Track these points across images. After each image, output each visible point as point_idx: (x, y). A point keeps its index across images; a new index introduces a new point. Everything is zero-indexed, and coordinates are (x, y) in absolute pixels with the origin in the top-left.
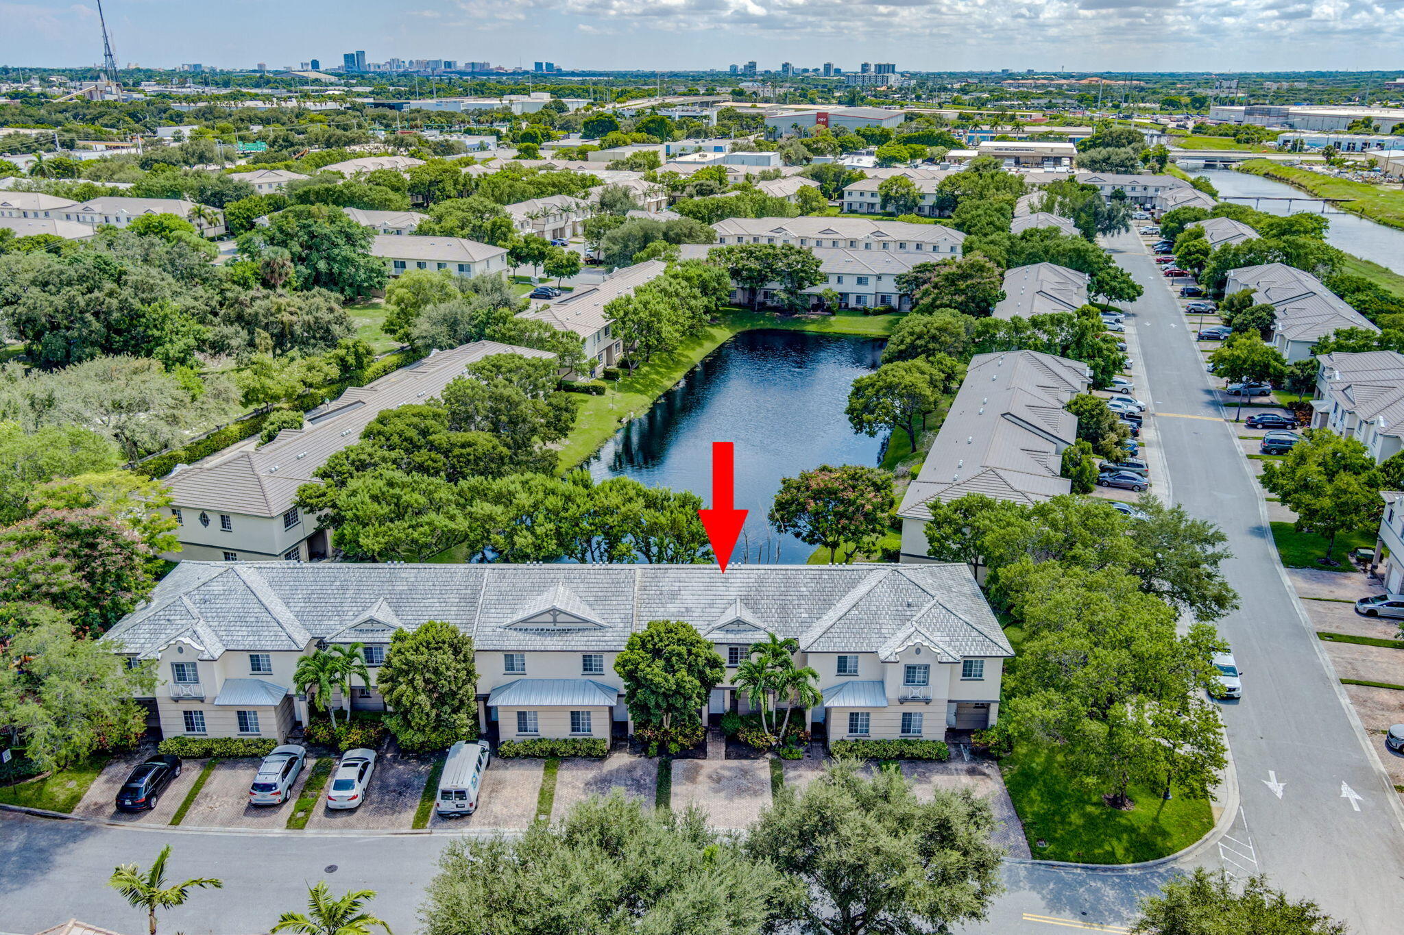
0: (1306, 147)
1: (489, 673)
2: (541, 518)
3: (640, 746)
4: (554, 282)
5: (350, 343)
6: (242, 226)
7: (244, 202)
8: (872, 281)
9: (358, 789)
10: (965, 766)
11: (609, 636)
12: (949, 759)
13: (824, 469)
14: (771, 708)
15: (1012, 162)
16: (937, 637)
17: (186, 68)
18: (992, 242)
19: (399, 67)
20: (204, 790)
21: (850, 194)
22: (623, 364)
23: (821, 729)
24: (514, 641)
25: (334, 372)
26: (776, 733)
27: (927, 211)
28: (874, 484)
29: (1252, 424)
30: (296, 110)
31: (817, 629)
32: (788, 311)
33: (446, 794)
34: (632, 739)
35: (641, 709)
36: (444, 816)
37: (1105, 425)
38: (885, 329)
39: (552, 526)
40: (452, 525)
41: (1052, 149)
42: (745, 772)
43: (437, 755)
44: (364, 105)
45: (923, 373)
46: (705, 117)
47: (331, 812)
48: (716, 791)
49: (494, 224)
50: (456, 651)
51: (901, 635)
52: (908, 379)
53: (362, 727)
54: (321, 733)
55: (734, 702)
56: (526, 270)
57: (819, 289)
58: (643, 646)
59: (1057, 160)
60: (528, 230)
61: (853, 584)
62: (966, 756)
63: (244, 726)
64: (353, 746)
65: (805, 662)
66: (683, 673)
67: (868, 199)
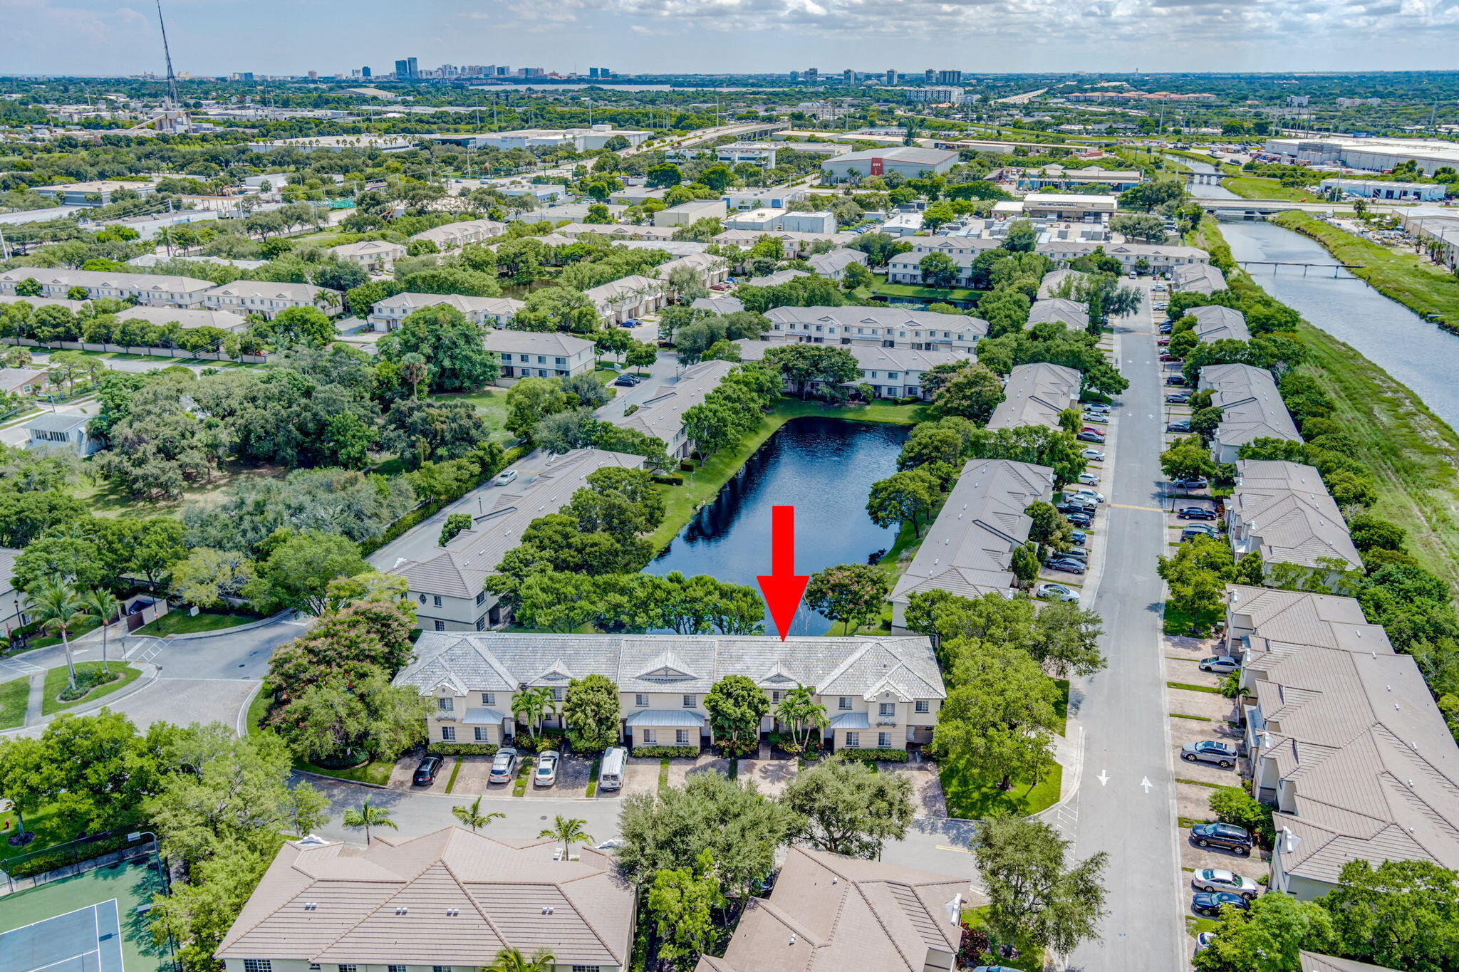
0: (1344, 194)
1: (626, 707)
2: (652, 606)
3: (718, 751)
4: (634, 369)
5: (486, 445)
6: (362, 310)
7: (361, 288)
8: (901, 376)
9: (552, 775)
10: (916, 765)
11: (700, 684)
12: (908, 761)
13: (840, 568)
14: (799, 729)
15: (1055, 217)
16: (901, 687)
17: (237, 77)
18: (1001, 344)
19: (451, 73)
20: (459, 774)
21: (894, 266)
22: (695, 456)
23: (829, 744)
24: (643, 687)
25: (476, 469)
26: (802, 744)
27: (963, 283)
28: (872, 580)
29: (1182, 516)
30: (368, 151)
31: (828, 681)
32: (830, 401)
33: (606, 777)
34: (714, 747)
35: (718, 728)
36: (604, 791)
37: (1053, 525)
38: (910, 418)
39: (659, 610)
40: (593, 608)
41: (1093, 205)
42: (781, 767)
43: (597, 755)
44: (432, 142)
45: (923, 481)
46: (764, 159)
47: (537, 787)
48: (764, 778)
49: (581, 313)
50: (610, 693)
51: (878, 685)
52: (912, 487)
53: (549, 737)
54: (525, 742)
55: (777, 726)
56: (609, 356)
57: (858, 383)
58: (721, 690)
59: (1097, 215)
60: (608, 313)
61: (851, 652)
62: (918, 760)
63: (478, 737)
64: (545, 749)
65: (820, 700)
66: (745, 708)
67: (910, 271)
